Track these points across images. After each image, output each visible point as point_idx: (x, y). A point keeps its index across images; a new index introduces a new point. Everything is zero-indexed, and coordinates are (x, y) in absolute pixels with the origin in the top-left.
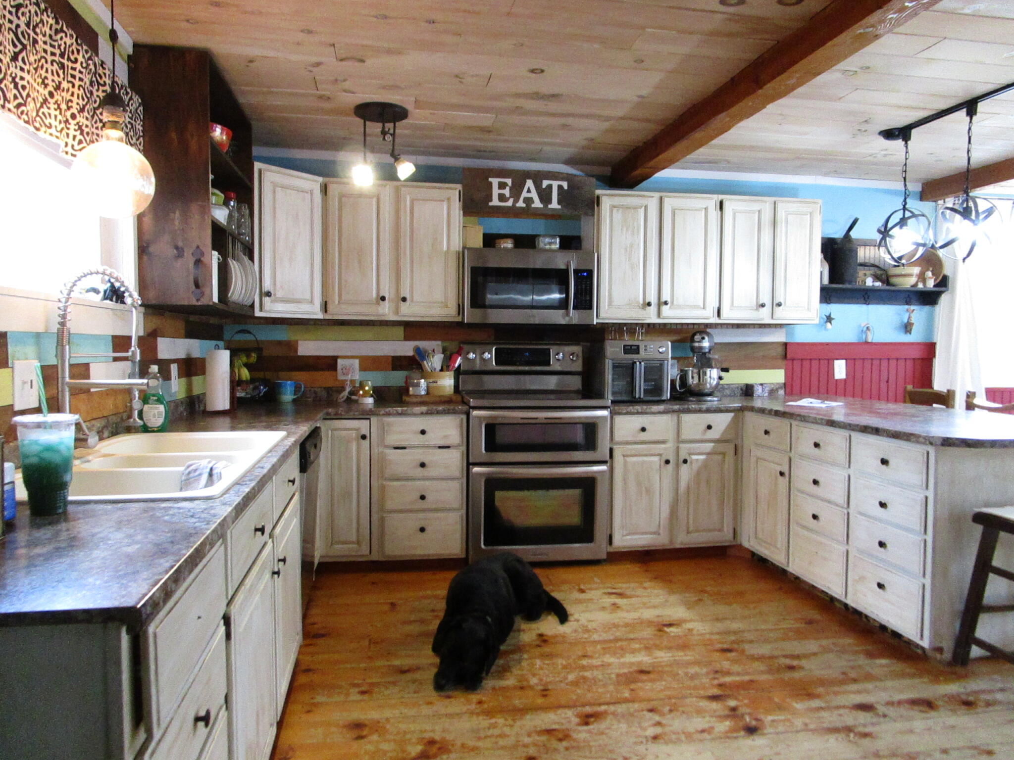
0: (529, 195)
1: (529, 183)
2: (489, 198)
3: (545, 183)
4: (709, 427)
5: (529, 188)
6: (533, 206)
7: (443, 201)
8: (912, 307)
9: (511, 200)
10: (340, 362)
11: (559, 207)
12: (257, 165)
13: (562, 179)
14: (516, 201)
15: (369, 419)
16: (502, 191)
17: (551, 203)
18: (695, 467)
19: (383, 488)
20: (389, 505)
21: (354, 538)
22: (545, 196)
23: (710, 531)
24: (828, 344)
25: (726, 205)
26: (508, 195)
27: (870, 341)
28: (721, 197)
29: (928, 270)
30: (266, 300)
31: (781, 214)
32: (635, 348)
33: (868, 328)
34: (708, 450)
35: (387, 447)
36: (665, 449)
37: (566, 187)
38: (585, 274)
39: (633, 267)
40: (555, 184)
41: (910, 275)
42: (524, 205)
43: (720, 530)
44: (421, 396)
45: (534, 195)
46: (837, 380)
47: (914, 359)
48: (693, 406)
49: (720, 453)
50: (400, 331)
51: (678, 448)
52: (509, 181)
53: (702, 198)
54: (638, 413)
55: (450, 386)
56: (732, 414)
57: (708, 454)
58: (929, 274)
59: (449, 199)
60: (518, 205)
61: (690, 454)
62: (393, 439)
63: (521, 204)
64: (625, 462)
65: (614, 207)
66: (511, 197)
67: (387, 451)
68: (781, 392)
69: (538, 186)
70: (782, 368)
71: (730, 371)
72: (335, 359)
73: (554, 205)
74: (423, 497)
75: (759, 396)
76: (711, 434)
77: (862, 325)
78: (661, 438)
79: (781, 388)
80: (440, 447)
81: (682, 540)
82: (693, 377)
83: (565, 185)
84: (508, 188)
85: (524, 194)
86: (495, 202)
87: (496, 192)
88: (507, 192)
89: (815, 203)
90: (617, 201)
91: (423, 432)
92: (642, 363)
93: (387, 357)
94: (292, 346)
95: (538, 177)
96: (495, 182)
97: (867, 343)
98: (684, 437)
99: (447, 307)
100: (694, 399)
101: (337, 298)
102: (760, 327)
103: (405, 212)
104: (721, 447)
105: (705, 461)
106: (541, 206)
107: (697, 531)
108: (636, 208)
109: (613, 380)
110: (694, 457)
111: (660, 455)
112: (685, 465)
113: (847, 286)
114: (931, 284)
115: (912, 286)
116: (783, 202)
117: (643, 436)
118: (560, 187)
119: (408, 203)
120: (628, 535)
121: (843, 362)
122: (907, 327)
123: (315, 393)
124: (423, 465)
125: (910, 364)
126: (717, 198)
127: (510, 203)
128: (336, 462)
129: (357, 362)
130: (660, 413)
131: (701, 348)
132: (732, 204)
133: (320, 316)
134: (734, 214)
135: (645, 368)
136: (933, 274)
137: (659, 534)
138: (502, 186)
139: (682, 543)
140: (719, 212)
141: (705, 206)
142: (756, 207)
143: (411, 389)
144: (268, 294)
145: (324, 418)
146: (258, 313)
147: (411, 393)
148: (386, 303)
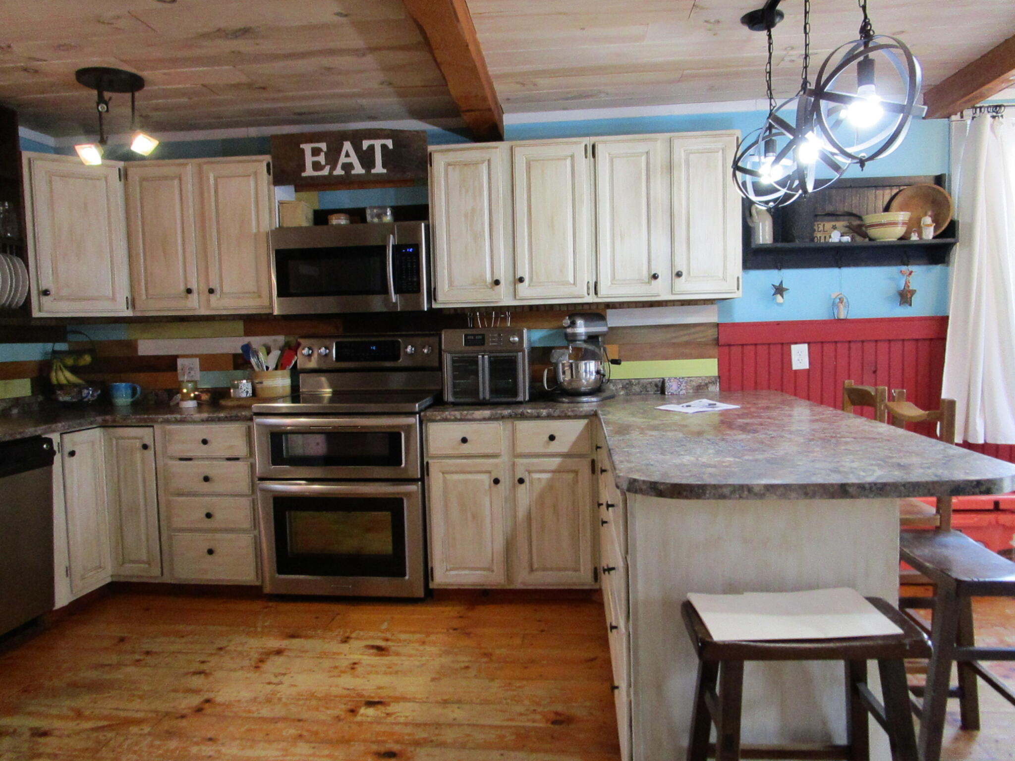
0: (348, 160)
1: (347, 146)
2: (303, 168)
3: (366, 144)
4: (552, 438)
5: (347, 152)
6: (353, 172)
7: (249, 176)
8: (911, 268)
9: (328, 168)
10: (180, 362)
11: (385, 171)
12: (26, 155)
13: (387, 137)
14: (333, 168)
15: (153, 426)
16: (316, 159)
17: (374, 166)
18: (538, 488)
19: (169, 504)
20: (177, 522)
21: (145, 558)
22: (367, 159)
23: (560, 569)
24: (778, 323)
25: (599, 149)
26: (323, 162)
27: (842, 317)
28: (593, 139)
29: (925, 215)
30: (44, 299)
31: (680, 154)
32: (480, 337)
33: (841, 301)
34: (553, 467)
35: (172, 458)
36: (496, 465)
37: (391, 147)
38: (411, 250)
39: (477, 237)
40: (378, 144)
41: (894, 224)
42: (343, 173)
43: (577, 570)
44: (240, 399)
45: (354, 159)
46: (796, 371)
47: (917, 340)
48: (529, 411)
49: (572, 471)
50: (240, 326)
51: (514, 464)
52: (323, 146)
53: (567, 143)
54: (456, 420)
55: (283, 387)
56: (585, 421)
57: (553, 472)
58: (928, 220)
59: (256, 173)
60: (335, 173)
61: (530, 472)
62: (177, 449)
63: (339, 171)
64: (445, 481)
65: (449, 164)
66: (327, 164)
67: (171, 462)
68: (715, 389)
69: (357, 148)
70: (715, 358)
71: (623, 363)
72: (174, 358)
73: (379, 169)
74: (209, 516)
75: (672, 394)
76: (554, 447)
77: (833, 297)
78: (489, 451)
79: (713, 383)
80: (229, 459)
81: (524, 579)
82: (564, 373)
83: (389, 143)
84: (323, 154)
85: (343, 159)
86: (309, 172)
87: (309, 160)
88: (321, 159)
89: (729, 135)
90: (452, 157)
91: (205, 442)
92: (486, 357)
93: (228, 354)
94: (131, 345)
95: (356, 138)
96: (307, 148)
97: (839, 320)
98: (519, 450)
99: (260, 296)
100: (567, 400)
101: (143, 292)
102: (682, 305)
103: (209, 192)
104: (571, 463)
105: (551, 480)
106: (363, 171)
107: (545, 569)
108: (476, 164)
109: (455, 377)
110: (536, 476)
111: (490, 472)
112: (523, 486)
113: (797, 244)
114: (929, 234)
115: (901, 239)
116: (679, 137)
117: (466, 449)
118: (384, 147)
119: (212, 181)
120: (452, 569)
121: (806, 346)
122: (905, 296)
123: (156, 395)
124: (206, 479)
125: (910, 347)
126: (589, 141)
127: (326, 172)
128: (122, 473)
129: (196, 361)
130: (484, 419)
131: (575, 335)
132: (607, 147)
133: (129, 313)
134: (612, 161)
135: (491, 362)
136: (933, 221)
137: (493, 571)
138: (316, 152)
139: (523, 583)
140: (592, 159)
141: (570, 154)
142: (642, 147)
143: (232, 391)
144: (46, 293)
145: (104, 426)
146: (36, 314)
147: (232, 395)
148: (194, 296)
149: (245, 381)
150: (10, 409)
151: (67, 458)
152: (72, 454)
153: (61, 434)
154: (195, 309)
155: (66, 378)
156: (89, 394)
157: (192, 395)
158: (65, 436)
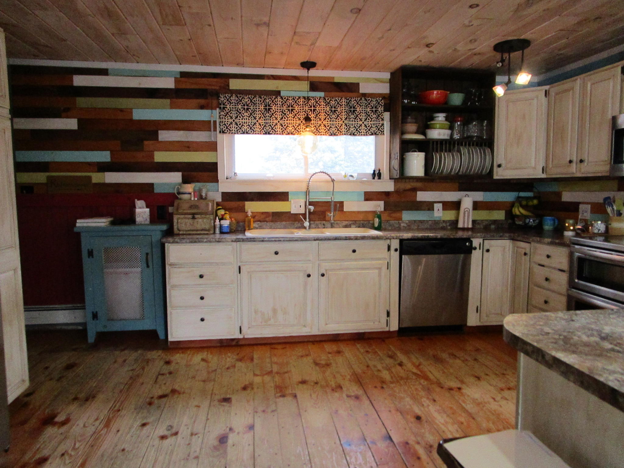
7: (610, 79)
10: (581, 206)
19: (532, 290)
30: (499, 169)
35: (535, 263)
50: (615, 183)
59: (614, 76)
62: (538, 258)
67: (535, 266)
72: (578, 204)
74: (546, 302)
80: (560, 270)
91: (548, 256)
94: (559, 195)
101: (551, 163)
119: (589, 88)
124: (547, 279)
129: (589, 206)
133: (544, 176)
143: (590, 228)
144: (499, 166)
145: (513, 239)
146: (495, 177)
147: (590, 231)
148: (574, 165)
149: (599, 222)
150: (490, 225)
151: (485, 253)
152: (488, 251)
153: (483, 240)
154: (573, 173)
155: (519, 211)
156: (531, 222)
157: (572, 228)
158: (485, 241)
